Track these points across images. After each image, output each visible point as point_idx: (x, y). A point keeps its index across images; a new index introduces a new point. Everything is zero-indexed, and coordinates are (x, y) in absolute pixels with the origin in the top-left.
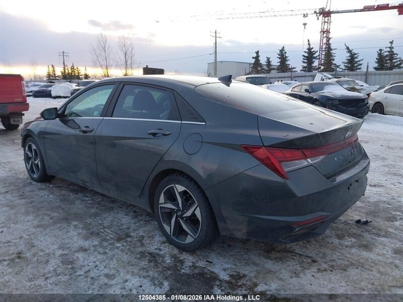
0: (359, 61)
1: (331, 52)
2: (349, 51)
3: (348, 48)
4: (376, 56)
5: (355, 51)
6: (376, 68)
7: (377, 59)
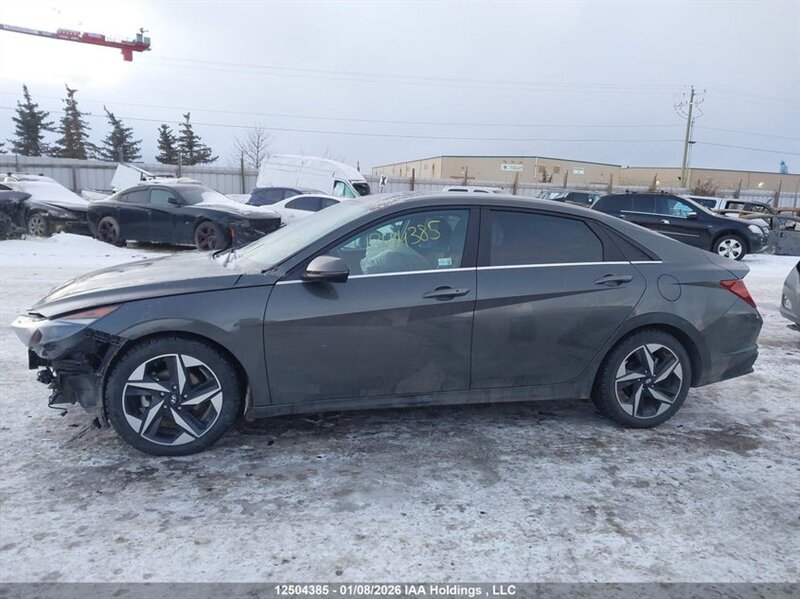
0: (135, 143)
1: (80, 119)
2: (116, 123)
3: (112, 116)
4: (158, 136)
5: (125, 125)
6: (159, 159)
7: (160, 142)
